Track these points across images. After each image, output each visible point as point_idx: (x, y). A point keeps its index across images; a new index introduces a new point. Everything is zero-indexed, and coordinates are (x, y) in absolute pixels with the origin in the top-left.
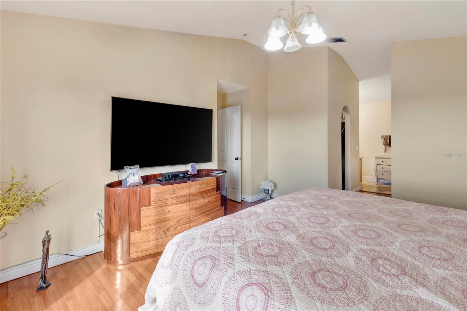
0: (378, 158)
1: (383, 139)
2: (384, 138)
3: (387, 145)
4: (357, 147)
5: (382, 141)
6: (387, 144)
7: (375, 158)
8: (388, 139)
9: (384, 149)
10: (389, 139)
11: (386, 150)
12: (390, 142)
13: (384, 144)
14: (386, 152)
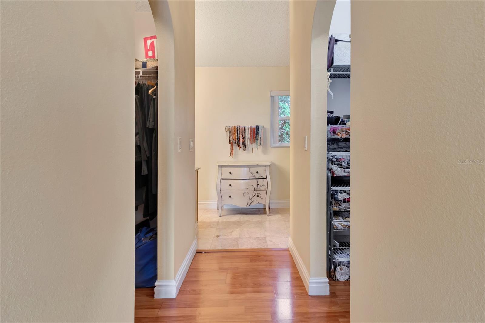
0: (222, 166)
1: (228, 132)
2: (230, 132)
3: (234, 144)
4: (191, 143)
5: (226, 136)
6: (234, 141)
7: (218, 166)
8: (236, 132)
9: (230, 151)
10: (238, 133)
11: (232, 153)
12: (238, 138)
13: (230, 141)
14: (232, 155)
